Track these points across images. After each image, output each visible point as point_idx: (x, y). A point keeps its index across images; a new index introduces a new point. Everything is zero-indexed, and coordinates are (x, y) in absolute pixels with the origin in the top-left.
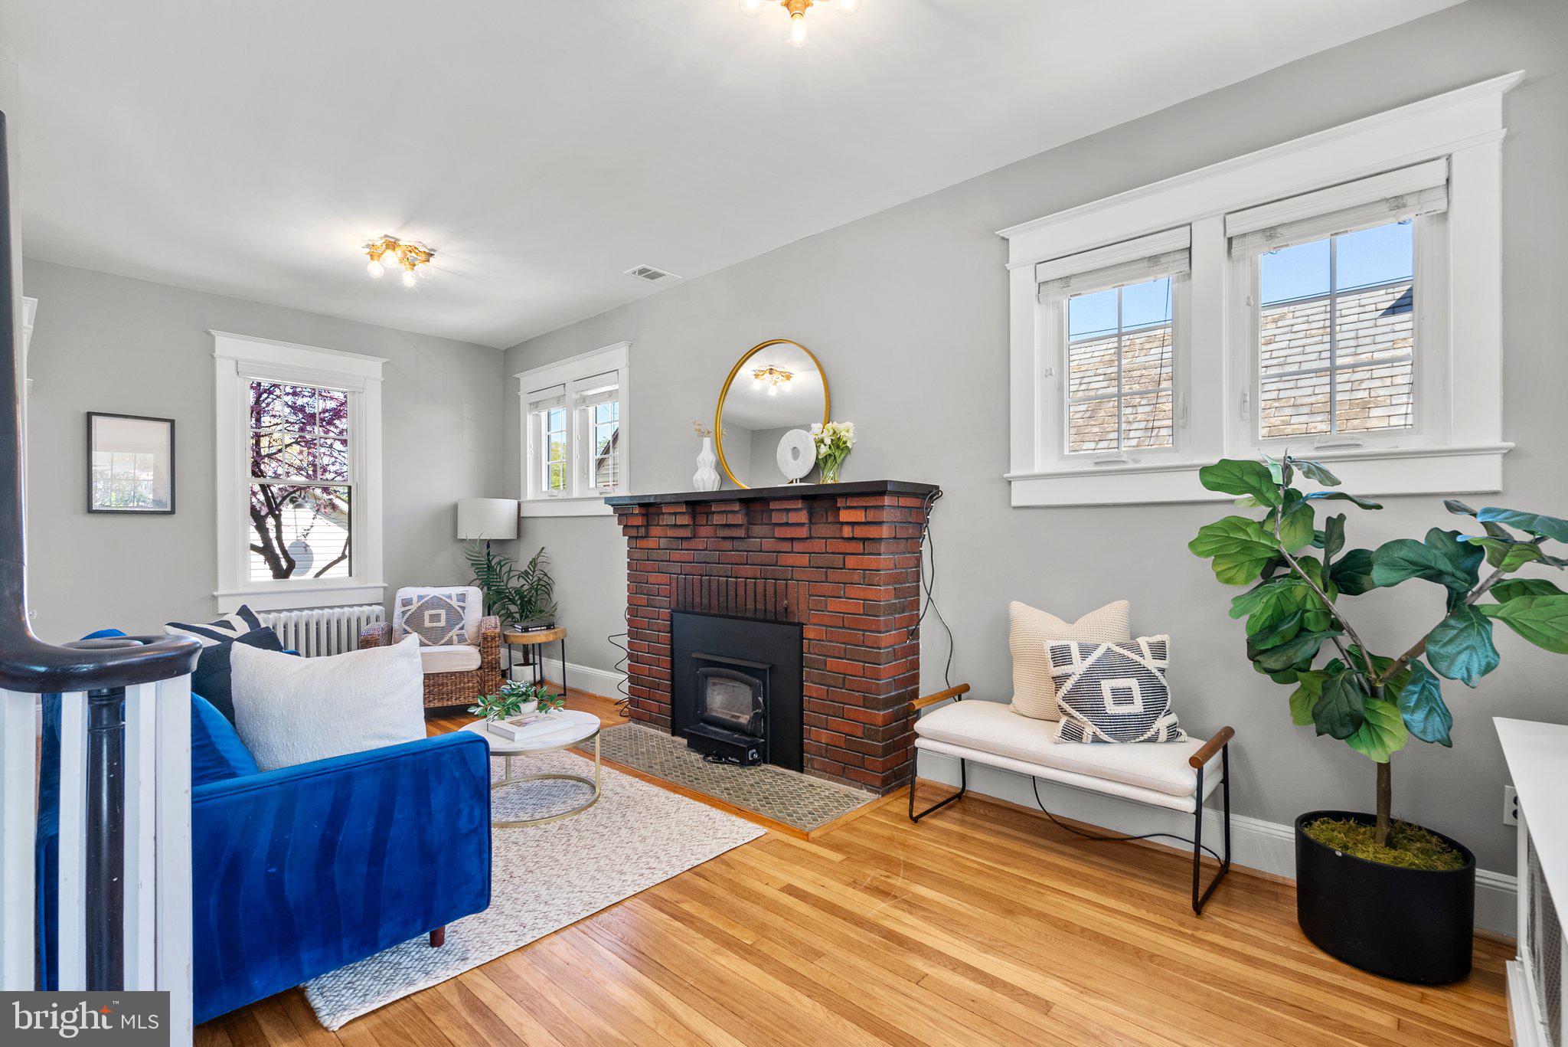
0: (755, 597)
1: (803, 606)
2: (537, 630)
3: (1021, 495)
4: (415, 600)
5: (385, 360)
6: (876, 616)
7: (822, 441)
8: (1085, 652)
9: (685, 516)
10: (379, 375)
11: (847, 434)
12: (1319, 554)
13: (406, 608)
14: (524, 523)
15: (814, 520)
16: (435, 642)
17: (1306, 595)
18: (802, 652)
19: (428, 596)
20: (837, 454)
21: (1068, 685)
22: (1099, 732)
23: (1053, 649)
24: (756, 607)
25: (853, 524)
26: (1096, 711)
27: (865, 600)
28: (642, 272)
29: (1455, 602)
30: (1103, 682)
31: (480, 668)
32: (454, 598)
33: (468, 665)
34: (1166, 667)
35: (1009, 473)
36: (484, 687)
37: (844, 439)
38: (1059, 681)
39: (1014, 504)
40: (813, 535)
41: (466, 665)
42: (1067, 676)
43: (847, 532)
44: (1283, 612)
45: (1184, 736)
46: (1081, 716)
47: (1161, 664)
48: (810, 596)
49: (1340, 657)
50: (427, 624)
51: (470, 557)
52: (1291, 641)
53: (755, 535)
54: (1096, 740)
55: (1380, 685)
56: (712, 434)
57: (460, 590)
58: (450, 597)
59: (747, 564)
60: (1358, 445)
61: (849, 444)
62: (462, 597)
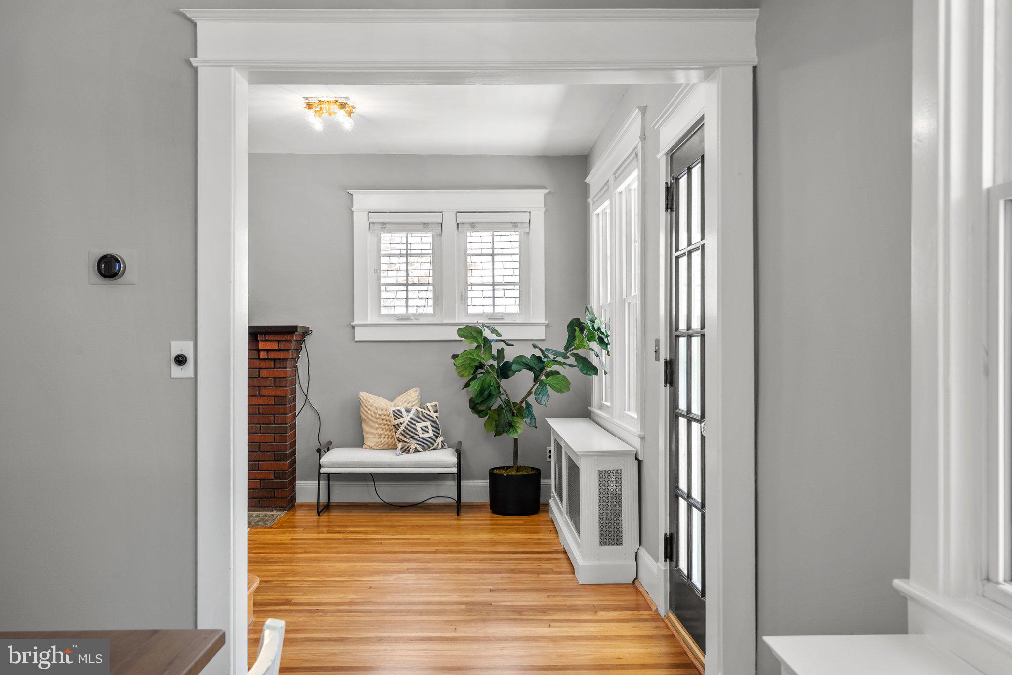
3: (360, 335)
6: (284, 405)
8: (408, 412)
12: (495, 363)
17: (491, 380)
21: (402, 427)
22: (417, 446)
23: (394, 412)
25: (268, 350)
26: (415, 438)
27: (275, 396)
29: (536, 379)
30: (417, 424)
34: (438, 416)
35: (354, 322)
38: (396, 427)
39: (356, 339)
42: (401, 423)
43: (263, 355)
44: (483, 388)
45: (446, 447)
46: (409, 441)
47: (437, 415)
49: (501, 403)
52: (486, 399)
54: (416, 451)
55: (515, 412)
60: (502, 319)
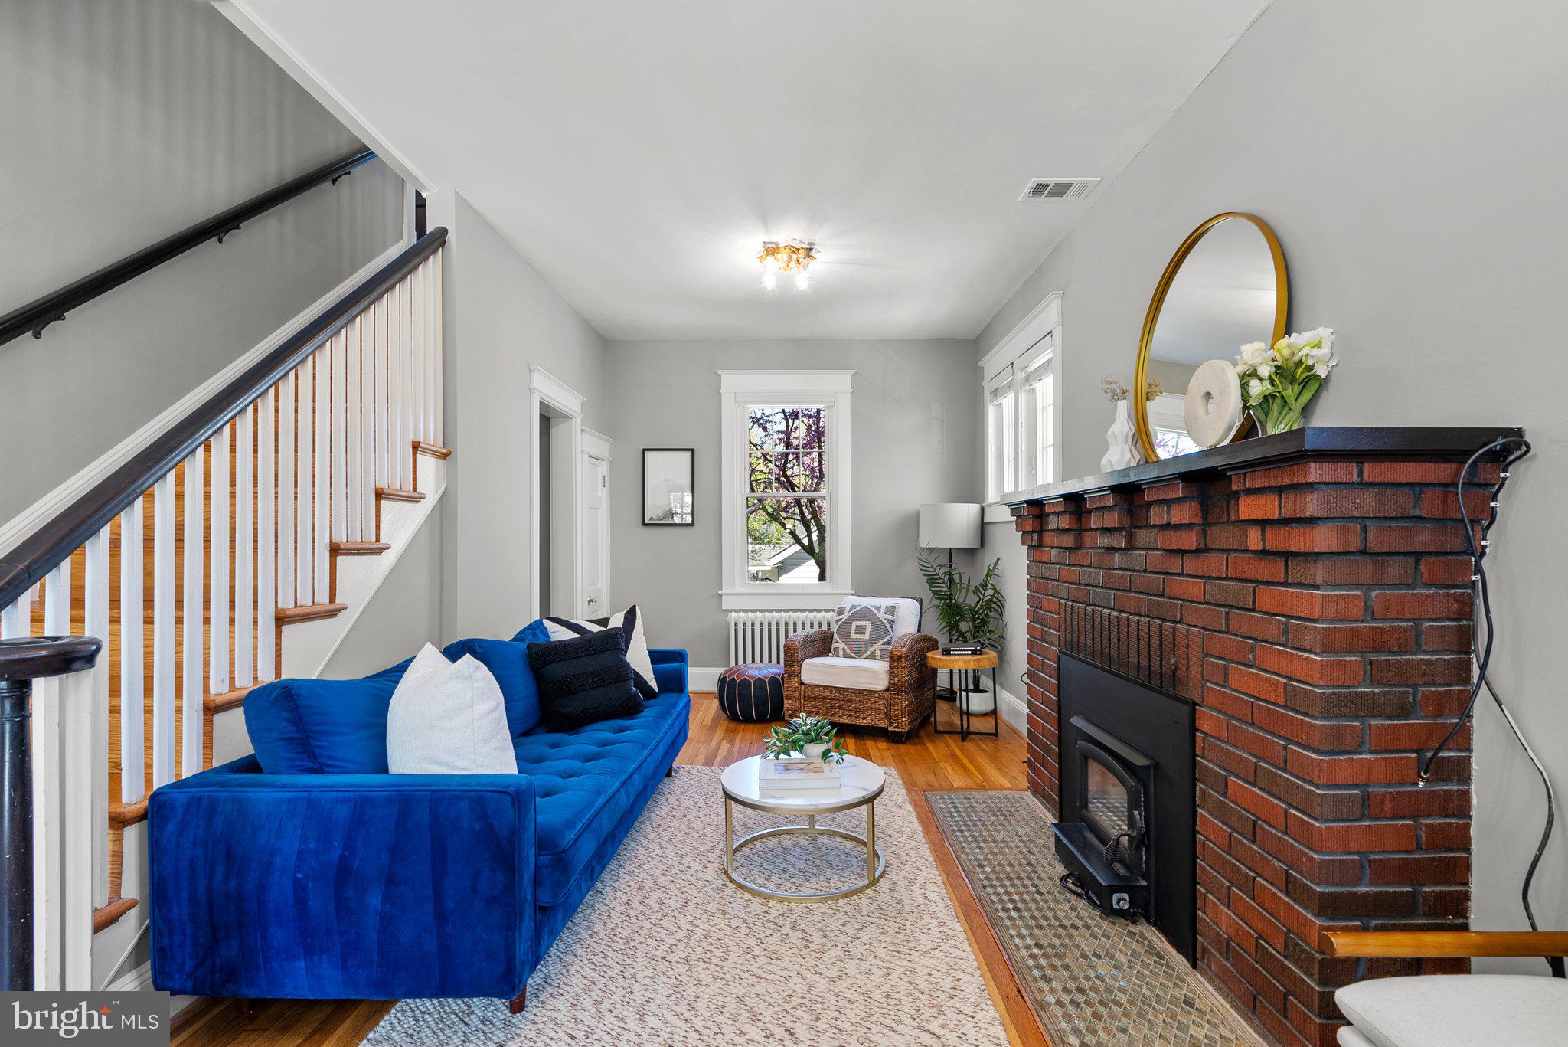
0: (1139, 647)
1: (1195, 671)
2: (961, 655)
4: (847, 609)
5: (853, 372)
7: (1254, 374)
9: (1065, 516)
10: (848, 388)
11: (1315, 352)
13: (839, 617)
14: (990, 530)
15: (1210, 519)
16: (859, 655)
18: (1195, 755)
19: (859, 606)
20: (1290, 393)
24: (1139, 661)
25: (1263, 523)
27: (1287, 677)
28: (1039, 189)
31: (887, 690)
32: (883, 610)
33: (876, 684)
36: (890, 711)
37: (1310, 362)
40: (1209, 545)
41: (872, 684)
43: (1254, 539)
48: (1207, 655)
50: (853, 636)
51: (922, 568)
53: (1139, 545)
56: (1131, 395)
57: (890, 602)
58: (879, 609)
59: (1130, 591)
61: (1321, 371)
62: (891, 610)
